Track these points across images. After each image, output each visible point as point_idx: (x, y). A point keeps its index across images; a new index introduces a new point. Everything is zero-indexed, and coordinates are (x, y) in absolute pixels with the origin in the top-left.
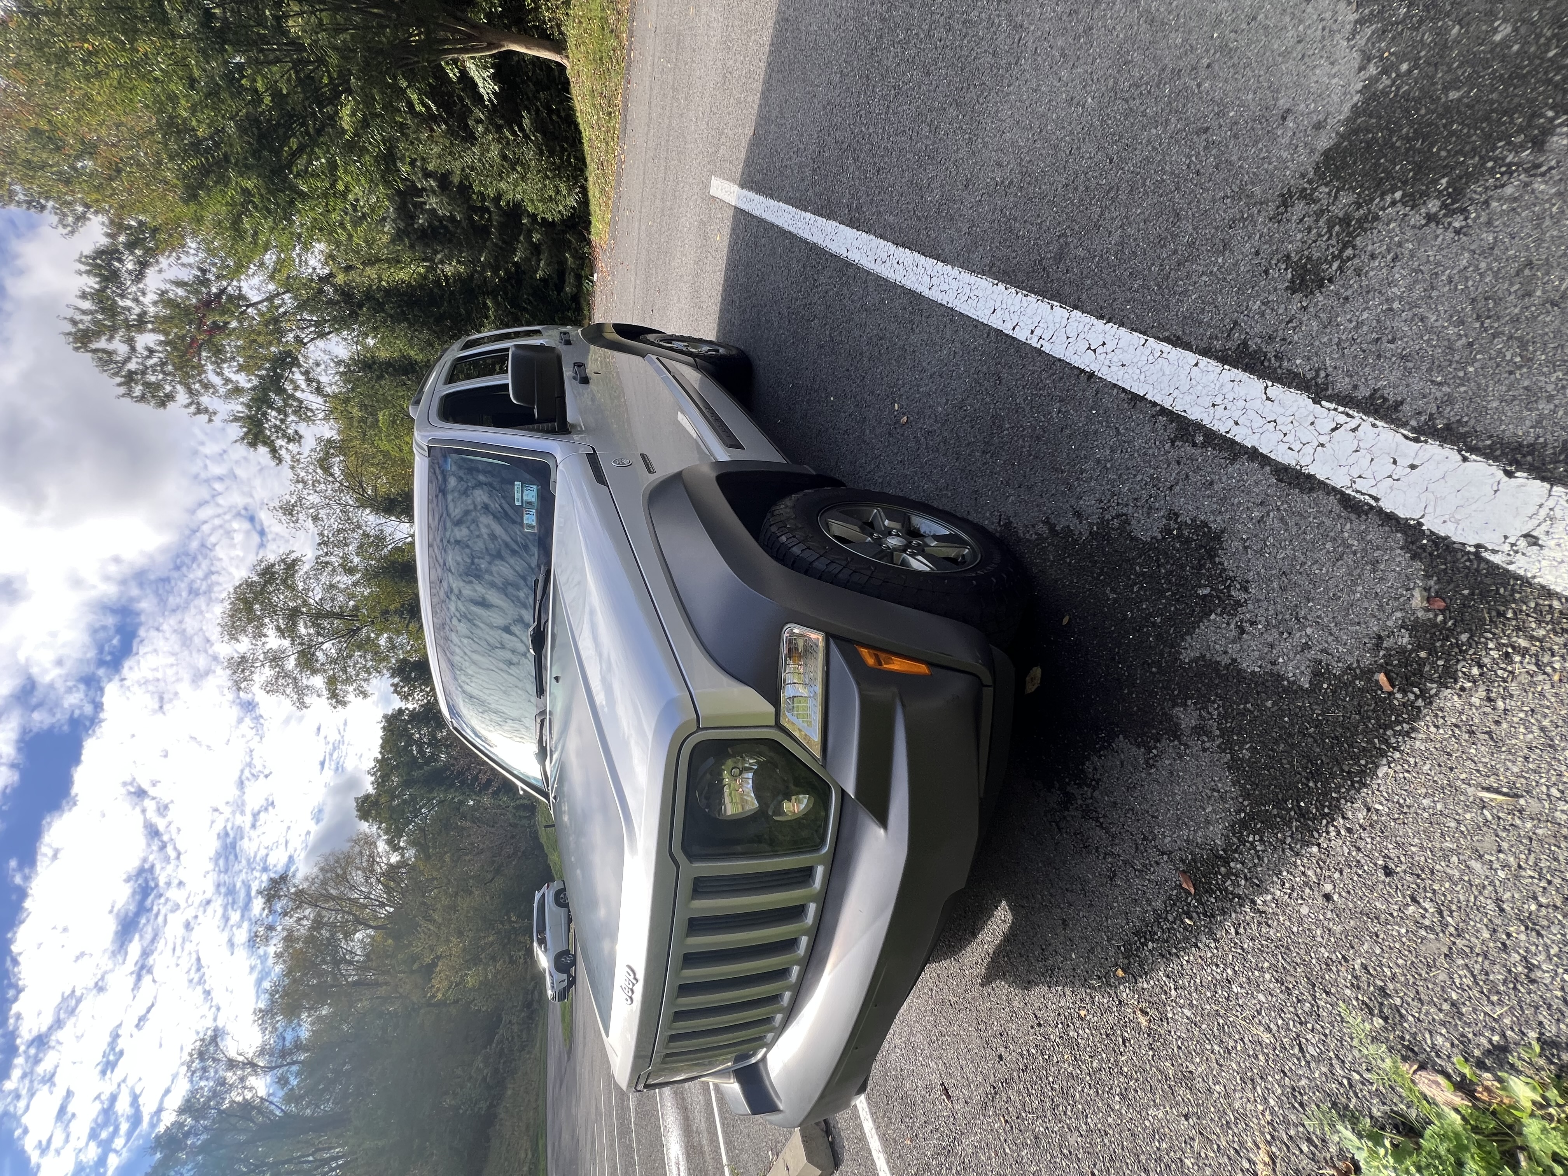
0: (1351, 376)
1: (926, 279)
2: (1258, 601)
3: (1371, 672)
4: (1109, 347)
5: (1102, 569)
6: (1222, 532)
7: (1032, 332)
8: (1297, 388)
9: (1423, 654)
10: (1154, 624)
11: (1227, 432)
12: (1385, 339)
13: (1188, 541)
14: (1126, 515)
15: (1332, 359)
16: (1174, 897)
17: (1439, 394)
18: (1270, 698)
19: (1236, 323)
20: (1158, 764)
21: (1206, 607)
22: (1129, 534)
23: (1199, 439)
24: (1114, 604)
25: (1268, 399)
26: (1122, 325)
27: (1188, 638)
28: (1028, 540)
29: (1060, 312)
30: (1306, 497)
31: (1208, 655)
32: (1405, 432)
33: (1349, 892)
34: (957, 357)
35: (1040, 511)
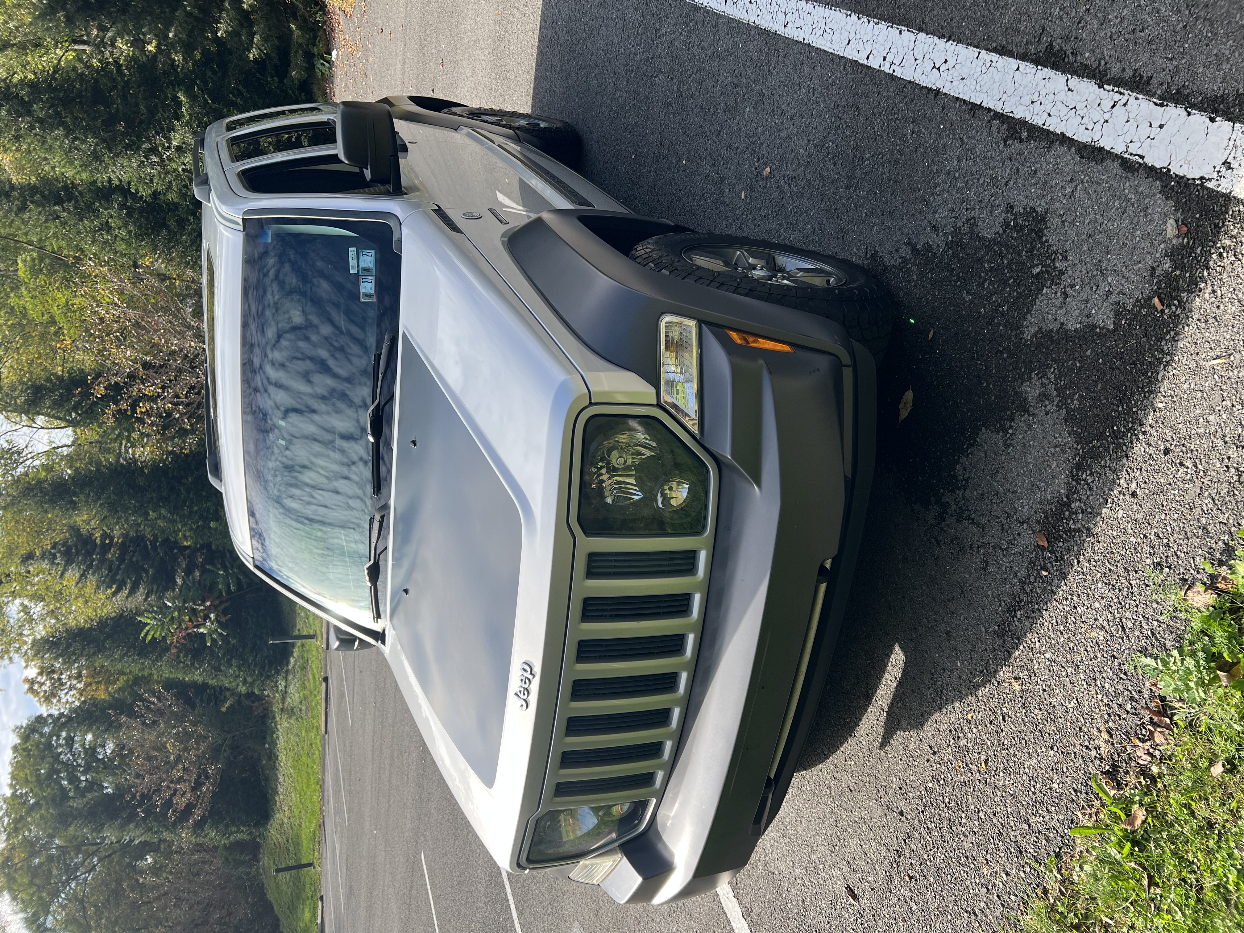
0: (1121, 61)
1: (781, 16)
2: (1075, 265)
3: (1150, 298)
4: (950, 64)
5: (958, 275)
6: (1046, 213)
7: (885, 59)
8: (1088, 78)
9: (1178, 273)
10: (1002, 313)
11: (1044, 124)
12: (1138, 29)
13: (1022, 228)
14: (974, 218)
15: (1108, 49)
16: (1033, 560)
17: (1171, 67)
18: (1089, 348)
19: (1044, 29)
20: (1014, 442)
21: (1040, 282)
22: (978, 236)
23: (1025, 134)
24: (970, 305)
25: (1069, 90)
26: (959, 41)
27: (1028, 316)
28: (894, 266)
29: (908, 36)
30: (1099, 167)
31: (1044, 326)
32: (1155, 100)
33: (1146, 483)
34: (817, 95)
35: (902, 234)
